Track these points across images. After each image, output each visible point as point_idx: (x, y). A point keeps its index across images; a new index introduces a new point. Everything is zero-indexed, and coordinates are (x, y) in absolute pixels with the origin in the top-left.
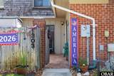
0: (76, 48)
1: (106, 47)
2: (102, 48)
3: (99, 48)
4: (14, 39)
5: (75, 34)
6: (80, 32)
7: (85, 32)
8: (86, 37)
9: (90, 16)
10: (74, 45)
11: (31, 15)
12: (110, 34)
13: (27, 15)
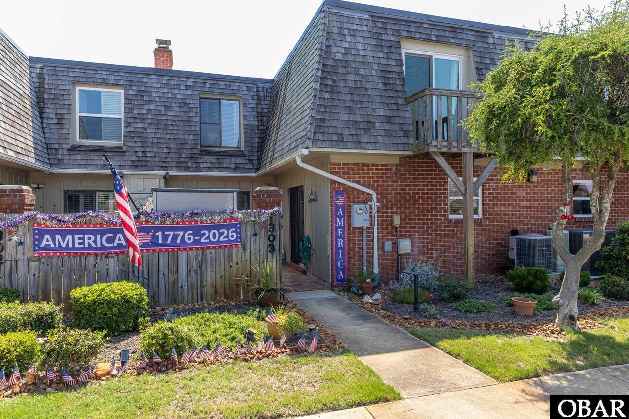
0: (343, 249)
1: (395, 244)
2: (388, 246)
3: (383, 248)
4: (232, 235)
5: (340, 222)
6: (350, 217)
7: (360, 218)
8: (361, 228)
9: (368, 186)
10: (340, 243)
11: (198, 169)
12: (401, 220)
13: (187, 169)
